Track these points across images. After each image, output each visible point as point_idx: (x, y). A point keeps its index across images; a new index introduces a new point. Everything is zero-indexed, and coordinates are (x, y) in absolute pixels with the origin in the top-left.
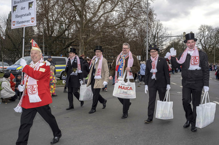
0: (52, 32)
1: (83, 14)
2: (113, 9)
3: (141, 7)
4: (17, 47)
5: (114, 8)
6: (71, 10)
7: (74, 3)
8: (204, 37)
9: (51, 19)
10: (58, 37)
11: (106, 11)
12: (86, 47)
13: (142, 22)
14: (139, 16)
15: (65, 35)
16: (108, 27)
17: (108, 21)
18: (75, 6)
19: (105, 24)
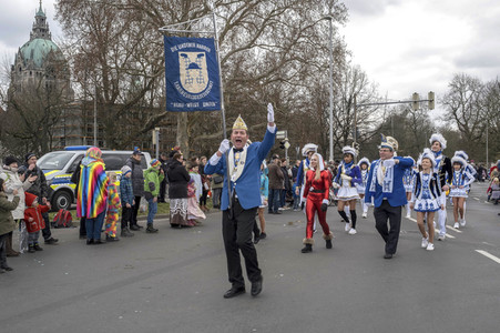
0: (115, 94)
2: (253, 42)
3: (316, 36)
4: (35, 129)
5: (255, 39)
6: (158, 44)
8: (461, 102)
9: (114, 65)
10: (128, 106)
11: (237, 47)
12: (193, 127)
13: (320, 70)
14: (313, 56)
15: (144, 101)
16: (243, 82)
17: (243, 68)
19: (236, 75)
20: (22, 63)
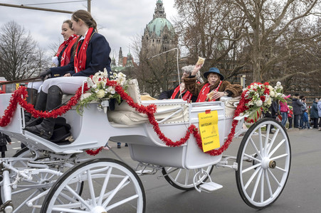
1: (259, 23)
2: (308, 12)
4: (159, 77)
5: (310, 9)
7: (245, 7)
10: (217, 60)
11: (296, 16)
12: (264, 74)
15: (228, 57)
16: (301, 41)
17: (300, 31)
18: (245, 10)
19: (295, 36)
20: (148, 35)
